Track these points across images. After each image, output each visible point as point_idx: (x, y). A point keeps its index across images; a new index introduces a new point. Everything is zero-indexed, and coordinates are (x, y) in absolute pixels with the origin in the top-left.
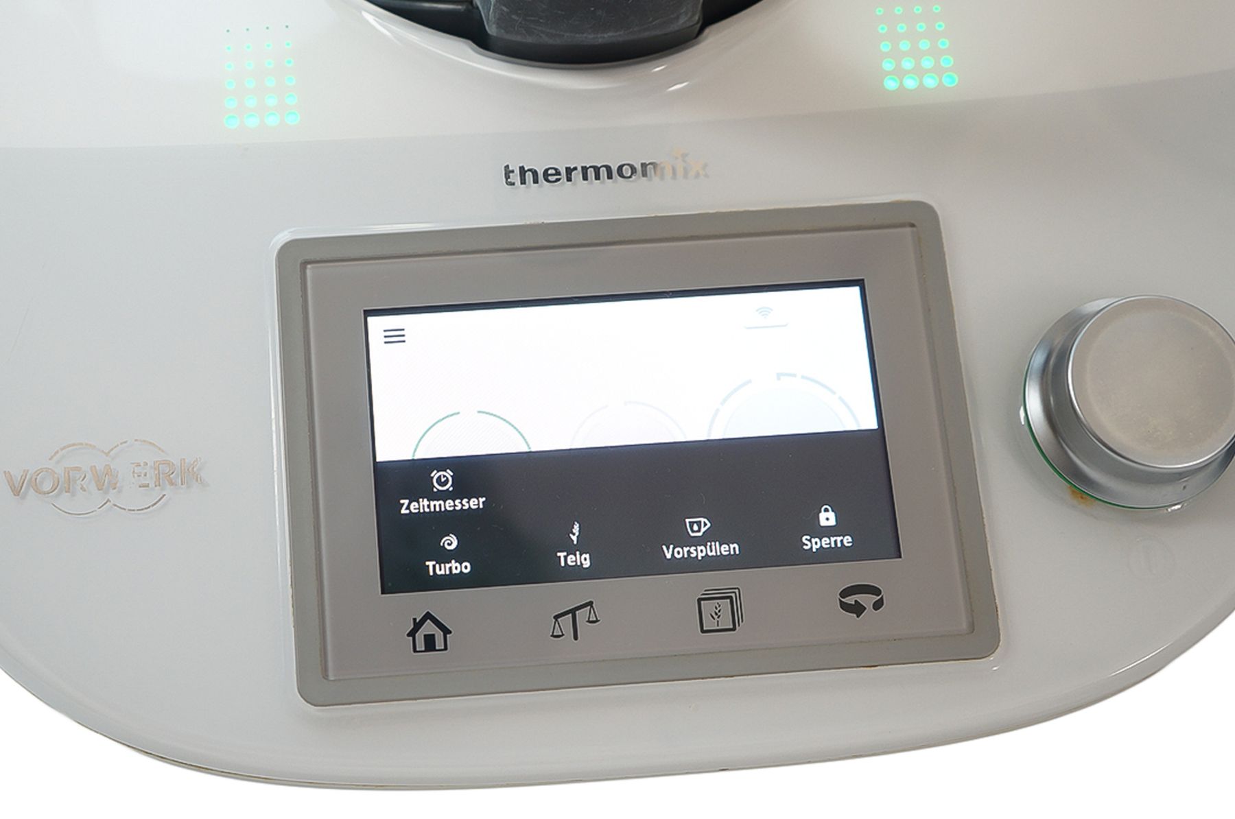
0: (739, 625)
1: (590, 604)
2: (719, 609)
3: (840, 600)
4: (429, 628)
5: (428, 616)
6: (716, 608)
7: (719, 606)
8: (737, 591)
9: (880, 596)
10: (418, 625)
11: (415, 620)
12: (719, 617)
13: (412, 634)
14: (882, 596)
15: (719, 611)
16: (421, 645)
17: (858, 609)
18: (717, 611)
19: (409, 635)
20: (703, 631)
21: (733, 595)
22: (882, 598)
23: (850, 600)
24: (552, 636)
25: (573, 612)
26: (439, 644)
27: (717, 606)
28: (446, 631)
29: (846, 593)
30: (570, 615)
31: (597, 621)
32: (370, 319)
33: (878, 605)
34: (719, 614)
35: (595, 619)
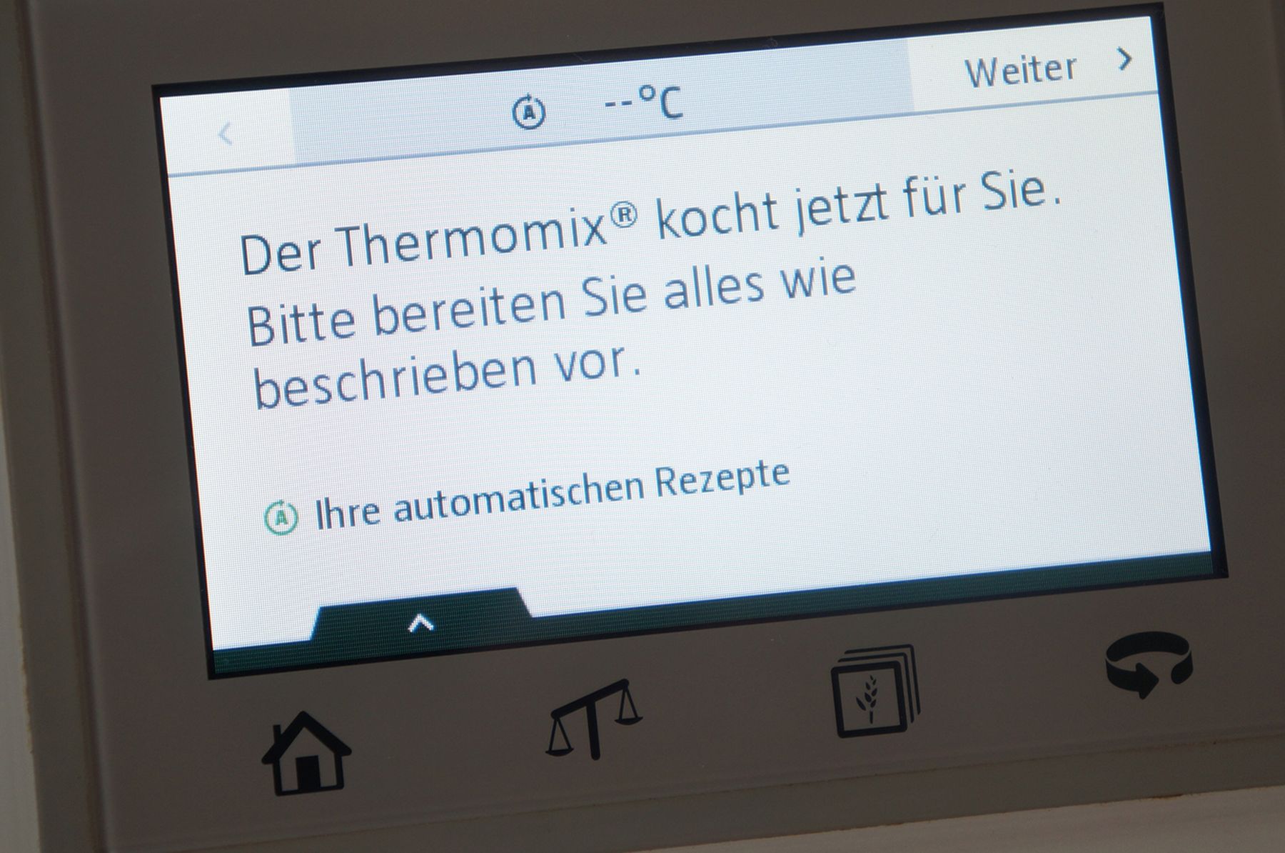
0: (912, 720)
1: (622, 685)
2: (873, 688)
3: (1107, 662)
4: (306, 744)
5: (304, 721)
6: (868, 687)
7: (874, 683)
8: (907, 651)
9: (1187, 654)
10: (283, 739)
11: (277, 728)
12: (873, 705)
13: (273, 757)
14: (1190, 654)
15: (874, 693)
16: (290, 779)
17: (1142, 682)
18: (869, 693)
19: (266, 760)
20: (843, 733)
21: (901, 660)
22: (1190, 658)
23: (1127, 664)
24: (551, 752)
25: (588, 702)
26: (327, 775)
27: (871, 684)
28: (340, 749)
29: (1119, 649)
30: (584, 709)
31: (636, 719)
32: (165, 102)
33: (1181, 673)
34: (873, 698)
35: (632, 716)
